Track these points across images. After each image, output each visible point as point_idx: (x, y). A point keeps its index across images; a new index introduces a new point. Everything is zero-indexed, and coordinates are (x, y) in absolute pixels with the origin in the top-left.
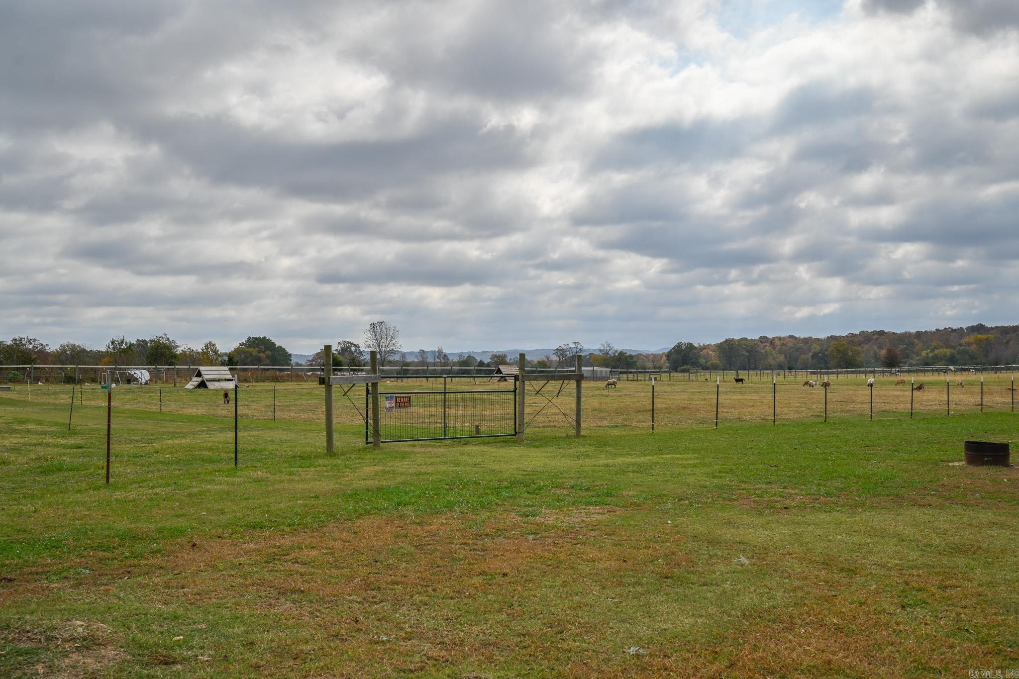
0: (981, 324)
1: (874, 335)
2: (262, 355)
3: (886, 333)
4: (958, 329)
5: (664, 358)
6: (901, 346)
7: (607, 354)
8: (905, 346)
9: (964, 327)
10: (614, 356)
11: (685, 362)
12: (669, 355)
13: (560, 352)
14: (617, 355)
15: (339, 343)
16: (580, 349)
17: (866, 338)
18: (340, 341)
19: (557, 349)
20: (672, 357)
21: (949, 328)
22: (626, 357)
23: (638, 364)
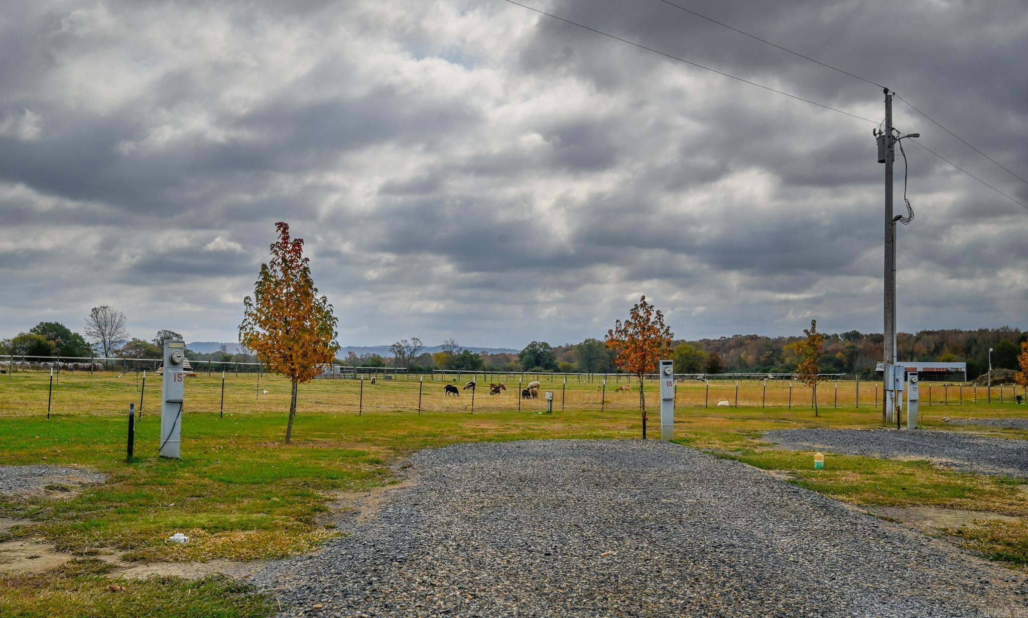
0: (855, 331)
1: (747, 339)
2: (52, 343)
3: (760, 338)
4: (833, 335)
5: (517, 359)
6: (767, 352)
7: (451, 352)
8: (771, 352)
9: (839, 334)
10: (459, 355)
11: (537, 363)
12: (522, 355)
13: (398, 349)
14: (461, 353)
15: (159, 332)
16: (419, 347)
17: (739, 343)
18: (160, 330)
19: (394, 346)
20: (525, 357)
21: (824, 334)
22: (471, 357)
23: (485, 364)
